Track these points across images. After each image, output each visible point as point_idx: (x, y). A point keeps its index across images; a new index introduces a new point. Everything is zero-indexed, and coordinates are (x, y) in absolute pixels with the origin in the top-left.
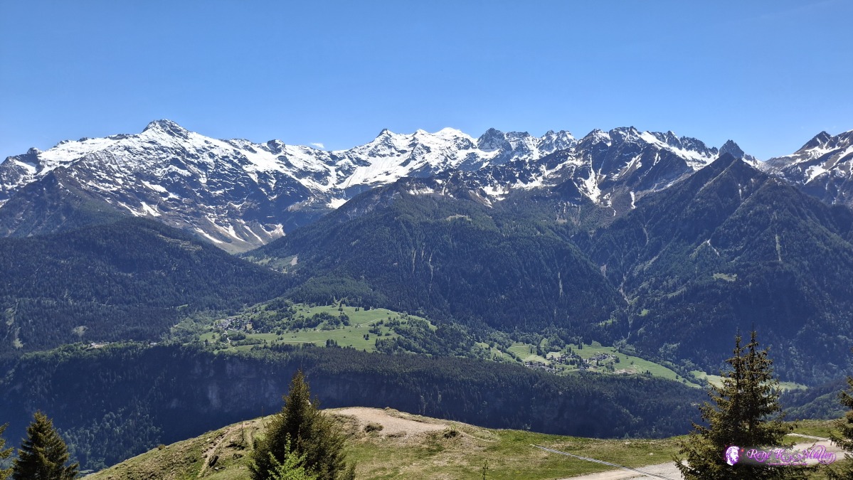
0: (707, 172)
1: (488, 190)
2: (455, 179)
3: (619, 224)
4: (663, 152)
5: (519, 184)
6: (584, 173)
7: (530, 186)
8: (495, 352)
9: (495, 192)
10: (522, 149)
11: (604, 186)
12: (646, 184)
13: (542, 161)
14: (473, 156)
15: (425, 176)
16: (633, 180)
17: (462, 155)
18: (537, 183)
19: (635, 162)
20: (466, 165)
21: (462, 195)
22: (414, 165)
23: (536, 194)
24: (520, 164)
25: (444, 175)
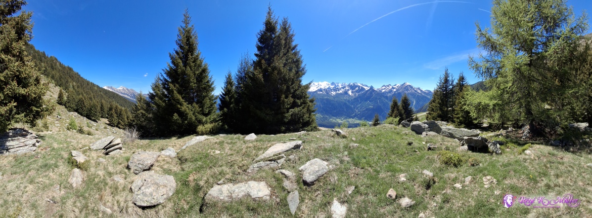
0: (368, 90)
1: (332, 93)
2: (326, 91)
3: (355, 99)
4: (362, 87)
5: (338, 92)
6: (349, 90)
7: (339, 92)
8: (334, 121)
9: (334, 93)
10: (338, 86)
11: (352, 92)
12: (359, 92)
13: (342, 88)
14: (329, 87)
15: (321, 90)
16: (357, 91)
17: (328, 87)
18: (341, 92)
19: (357, 88)
20: (328, 88)
21: (327, 93)
22: (319, 88)
23: (341, 94)
24: (338, 88)
25: (324, 90)
